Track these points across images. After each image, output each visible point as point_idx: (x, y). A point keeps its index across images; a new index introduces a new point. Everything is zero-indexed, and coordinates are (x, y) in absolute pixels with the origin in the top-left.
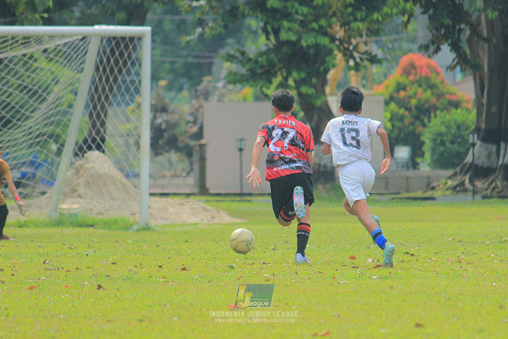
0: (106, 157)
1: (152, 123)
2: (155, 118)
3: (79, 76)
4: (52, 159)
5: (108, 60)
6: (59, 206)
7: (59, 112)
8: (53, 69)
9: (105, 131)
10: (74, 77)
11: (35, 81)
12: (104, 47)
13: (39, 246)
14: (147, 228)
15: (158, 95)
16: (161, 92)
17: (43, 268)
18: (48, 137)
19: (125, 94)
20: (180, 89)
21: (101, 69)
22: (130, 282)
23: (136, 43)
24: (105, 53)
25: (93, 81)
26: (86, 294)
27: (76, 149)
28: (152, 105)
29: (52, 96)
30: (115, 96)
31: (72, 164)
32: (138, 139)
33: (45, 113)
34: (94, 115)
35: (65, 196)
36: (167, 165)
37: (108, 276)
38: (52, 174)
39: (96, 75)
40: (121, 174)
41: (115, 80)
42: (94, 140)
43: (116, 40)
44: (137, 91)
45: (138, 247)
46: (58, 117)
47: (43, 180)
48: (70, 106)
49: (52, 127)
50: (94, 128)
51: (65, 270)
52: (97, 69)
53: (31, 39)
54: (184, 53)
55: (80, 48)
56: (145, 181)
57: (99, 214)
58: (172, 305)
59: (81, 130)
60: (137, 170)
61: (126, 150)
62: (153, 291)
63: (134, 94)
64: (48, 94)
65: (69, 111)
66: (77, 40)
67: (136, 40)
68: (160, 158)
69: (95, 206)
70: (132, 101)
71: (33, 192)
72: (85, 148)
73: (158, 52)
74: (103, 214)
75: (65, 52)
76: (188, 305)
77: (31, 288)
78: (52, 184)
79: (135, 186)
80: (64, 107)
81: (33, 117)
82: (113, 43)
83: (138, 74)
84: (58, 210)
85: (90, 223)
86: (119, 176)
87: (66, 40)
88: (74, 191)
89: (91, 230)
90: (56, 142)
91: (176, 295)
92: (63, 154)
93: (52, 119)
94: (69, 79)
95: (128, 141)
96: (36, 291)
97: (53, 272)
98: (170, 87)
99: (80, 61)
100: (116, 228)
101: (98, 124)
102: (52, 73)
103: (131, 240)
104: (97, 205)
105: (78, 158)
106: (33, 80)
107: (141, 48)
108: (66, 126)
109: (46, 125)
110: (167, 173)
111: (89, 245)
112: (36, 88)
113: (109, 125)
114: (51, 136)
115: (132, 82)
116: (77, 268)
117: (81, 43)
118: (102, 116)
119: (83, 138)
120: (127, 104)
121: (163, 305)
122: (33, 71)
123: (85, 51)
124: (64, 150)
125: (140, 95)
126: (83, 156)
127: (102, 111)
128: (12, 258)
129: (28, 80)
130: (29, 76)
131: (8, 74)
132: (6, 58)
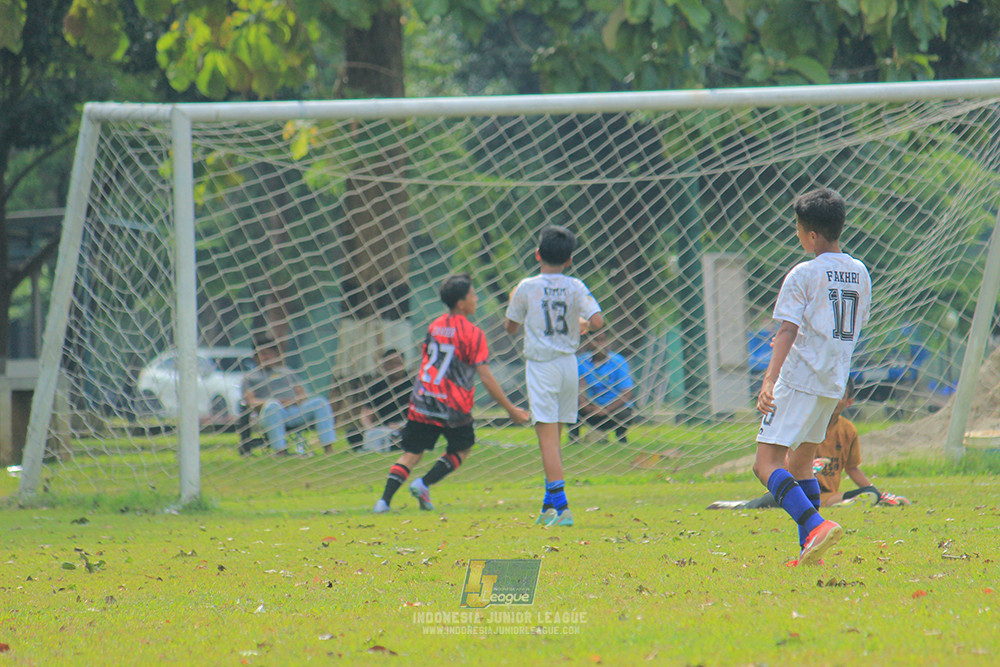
4: (949, 340)
6: (967, 434)
7: (961, 248)
8: (948, 162)
10: (989, 179)
11: (913, 186)
13: (928, 512)
17: (939, 557)
18: (939, 298)
27: (998, 320)
29: (946, 216)
31: (988, 350)
33: (934, 252)
35: (978, 413)
38: (950, 369)
46: (960, 259)
47: (931, 384)
48: (986, 235)
49: (948, 278)
51: (981, 559)
53: (905, 106)
64: (937, 213)
65: (982, 246)
66: (994, 105)
71: (913, 408)
75: (973, 128)
77: (918, 595)
78: (951, 391)
80: (971, 239)
81: (909, 259)
84: (965, 442)
87: (975, 106)
90: (957, 307)
92: (971, 330)
93: (948, 262)
94: (980, 184)
96: (926, 600)
97: (959, 563)
102: (946, 171)
106: (906, 185)
108: (976, 275)
109: (936, 274)
112: (913, 199)
114: (945, 297)
122: (910, 168)
124: (974, 322)
128: (877, 537)
129: (898, 187)
130: (900, 179)
131: (859, 176)
132: (856, 147)
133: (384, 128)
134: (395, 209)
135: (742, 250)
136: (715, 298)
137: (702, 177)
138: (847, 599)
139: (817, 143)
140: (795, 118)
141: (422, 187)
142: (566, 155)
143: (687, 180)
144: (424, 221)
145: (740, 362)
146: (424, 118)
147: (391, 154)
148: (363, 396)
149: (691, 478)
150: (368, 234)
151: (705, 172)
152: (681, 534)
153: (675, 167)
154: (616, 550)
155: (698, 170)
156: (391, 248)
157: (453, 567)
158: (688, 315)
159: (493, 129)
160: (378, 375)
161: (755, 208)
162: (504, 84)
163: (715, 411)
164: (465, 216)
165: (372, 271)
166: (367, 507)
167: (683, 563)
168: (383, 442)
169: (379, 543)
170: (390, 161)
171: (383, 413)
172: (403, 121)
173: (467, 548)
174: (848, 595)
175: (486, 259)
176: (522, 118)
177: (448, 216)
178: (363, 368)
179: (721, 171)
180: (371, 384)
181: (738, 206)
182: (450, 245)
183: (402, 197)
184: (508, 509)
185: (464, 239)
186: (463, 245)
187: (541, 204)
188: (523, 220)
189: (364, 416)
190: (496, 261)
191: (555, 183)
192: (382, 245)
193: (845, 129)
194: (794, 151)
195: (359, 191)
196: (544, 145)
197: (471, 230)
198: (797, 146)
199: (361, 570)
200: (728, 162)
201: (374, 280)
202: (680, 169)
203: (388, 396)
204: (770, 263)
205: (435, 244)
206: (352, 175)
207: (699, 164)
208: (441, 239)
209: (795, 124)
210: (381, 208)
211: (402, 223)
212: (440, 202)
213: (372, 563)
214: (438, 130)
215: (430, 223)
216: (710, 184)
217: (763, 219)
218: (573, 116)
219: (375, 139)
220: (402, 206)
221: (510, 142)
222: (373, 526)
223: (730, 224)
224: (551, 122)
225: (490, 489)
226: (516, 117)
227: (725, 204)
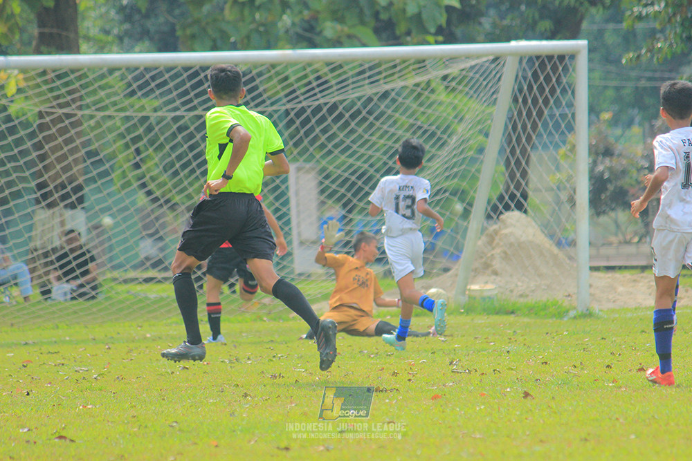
0: (529, 219)
1: (591, 171)
2: (595, 163)
3: (489, 110)
4: (457, 223)
5: (530, 88)
6: (468, 287)
7: (464, 159)
8: (456, 101)
9: (527, 184)
10: (484, 111)
11: (433, 119)
12: (524, 70)
13: (443, 341)
14: (588, 314)
15: (600, 132)
16: (603, 127)
17: (450, 371)
18: (450, 194)
19: (554, 132)
20: (630, 124)
21: (520, 100)
22: (568, 388)
23: (568, 63)
24: (525, 78)
25: (510, 116)
26: (508, 405)
27: (489, 209)
28: (591, 147)
29: (455, 138)
30: (540, 135)
31: (484, 230)
32: (572, 192)
33: (446, 163)
34: (513, 163)
35: (476, 273)
36: (613, 228)
37: (537, 380)
38: (458, 243)
39: (513, 108)
40: (551, 242)
41: (540, 114)
42: (512, 197)
43: (541, 59)
44: (570, 128)
45: (577, 340)
46: (463, 167)
47: (444, 253)
48: (481, 150)
49: (456, 180)
50: (512, 181)
51: (478, 374)
52: (515, 100)
53: (427, 63)
54: (633, 74)
55: (491, 72)
56: (583, 251)
57: (521, 296)
58: (626, 418)
59: (494, 184)
60: (571, 236)
61: (557, 208)
62: (599, 400)
63: (567, 132)
64: (449, 136)
65: (478, 158)
66: (487, 61)
67: (567, 58)
68: (603, 219)
69: (517, 286)
70: (564, 142)
71: (432, 269)
72: (501, 207)
73: (597, 75)
74: (527, 296)
75: (472, 78)
76: (649, 419)
77: (435, 397)
78: (458, 257)
79: (571, 258)
80: (471, 153)
81: (430, 168)
82: (537, 64)
83: (570, 105)
84: (467, 293)
85: (511, 309)
86: (547, 244)
87: (473, 63)
88: (487, 266)
89: (511, 318)
90: (462, 200)
91: (631, 404)
92: (472, 216)
93: (455, 170)
94: (477, 115)
95: (558, 197)
96: (441, 401)
97: (464, 375)
98: (614, 122)
99: (492, 90)
100: (546, 315)
101: (518, 175)
102: (455, 108)
103: (567, 331)
104: (520, 284)
105: (491, 222)
106: (428, 118)
107: (574, 70)
108: (475, 178)
109: (448, 177)
110: (613, 239)
111: (510, 339)
112: (433, 128)
113: (532, 176)
114: (454, 193)
115: (563, 116)
116: (494, 370)
117: (493, 66)
118: (524, 163)
119: (498, 193)
120: (557, 147)
121: (614, 419)
122: (430, 106)
123: (498, 76)
124: (473, 210)
125: (575, 133)
126: (498, 218)
127: (523, 157)
128: (408, 358)
129: (423, 119)
130: (423, 113)
131: (395, 110)
132: (393, 90)
133: (66, 74)
134: (73, 132)
135: (314, 160)
136: (297, 194)
137: (287, 110)
138: (387, 401)
139: (366, 87)
140: (351, 69)
141: (92, 117)
142: (192, 94)
143: (276, 111)
144: (93, 140)
145: (314, 237)
146: (92, 68)
147: (70, 93)
148: (52, 263)
149: (280, 318)
150: (54, 150)
151: (289, 106)
152: (274, 357)
153: (268, 102)
154: (229, 368)
155: (284, 105)
156: (70, 159)
157: (115, 381)
158: (277, 204)
159: (142, 75)
160: (62, 248)
161: (324, 131)
162: (148, 45)
163: (297, 271)
164: (122, 136)
165: (57, 175)
166: (54, 339)
167: (275, 377)
168: (65, 294)
169: (63, 364)
170: (69, 98)
171: (66, 274)
172: (78, 70)
173: (124, 368)
174: (388, 398)
175: (137, 166)
176: (162, 68)
177: (110, 137)
178: (52, 243)
179: (300, 106)
180: (57, 255)
181: (312, 129)
182: (112, 156)
183: (77, 124)
184: (154, 340)
185: (121, 153)
186: (121, 157)
187: (175, 127)
188: (162, 139)
189: (52, 277)
190: (144, 168)
191: (185, 114)
192: (64, 157)
193: (385, 78)
194: (350, 92)
195: (48, 119)
196: (176, 87)
197: (127, 146)
198: (353, 89)
199: (50, 383)
200: (305, 99)
201: (58, 181)
202: (272, 104)
203: (70, 262)
204: (335, 170)
205: (101, 156)
206: (43, 108)
207: (285, 100)
208: (105, 152)
209: (351, 73)
210: (63, 131)
211: (78, 142)
212: (104, 127)
213: (57, 379)
214: (103, 77)
215: (97, 141)
216: (292, 114)
217: (329, 139)
218: (197, 68)
219: (58, 83)
220: (78, 129)
221: (153, 85)
222: (58, 352)
223: (306, 142)
224: (182, 71)
225: (140, 327)
226: (156, 68)
227: (303, 127)
